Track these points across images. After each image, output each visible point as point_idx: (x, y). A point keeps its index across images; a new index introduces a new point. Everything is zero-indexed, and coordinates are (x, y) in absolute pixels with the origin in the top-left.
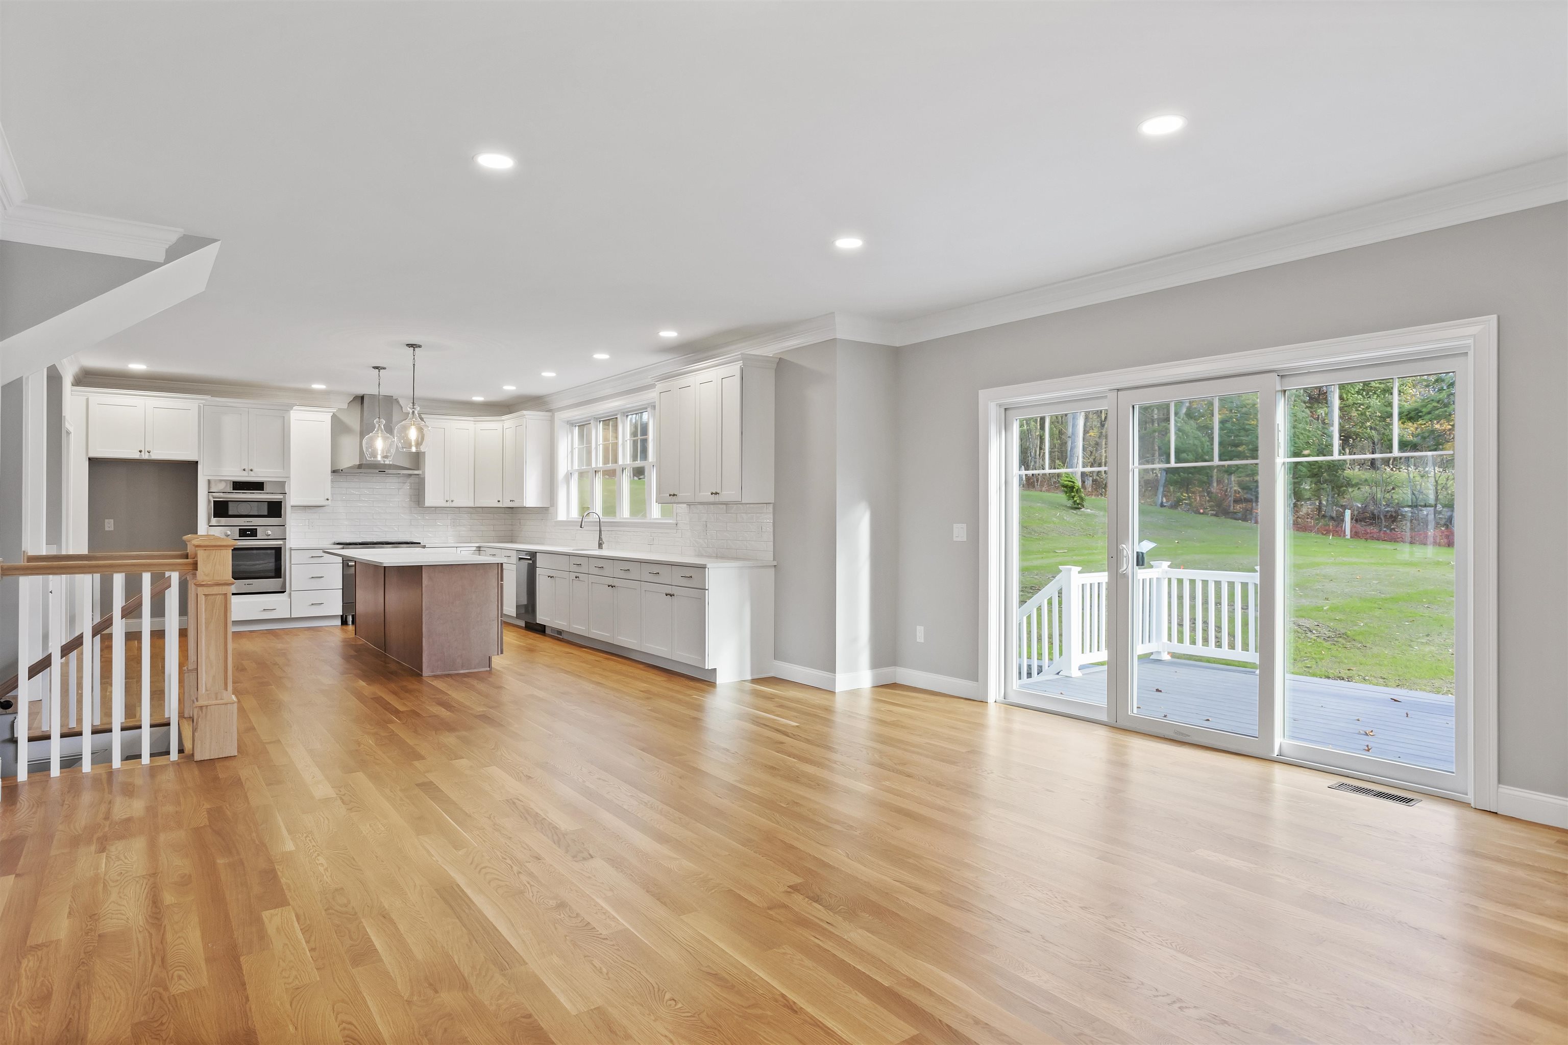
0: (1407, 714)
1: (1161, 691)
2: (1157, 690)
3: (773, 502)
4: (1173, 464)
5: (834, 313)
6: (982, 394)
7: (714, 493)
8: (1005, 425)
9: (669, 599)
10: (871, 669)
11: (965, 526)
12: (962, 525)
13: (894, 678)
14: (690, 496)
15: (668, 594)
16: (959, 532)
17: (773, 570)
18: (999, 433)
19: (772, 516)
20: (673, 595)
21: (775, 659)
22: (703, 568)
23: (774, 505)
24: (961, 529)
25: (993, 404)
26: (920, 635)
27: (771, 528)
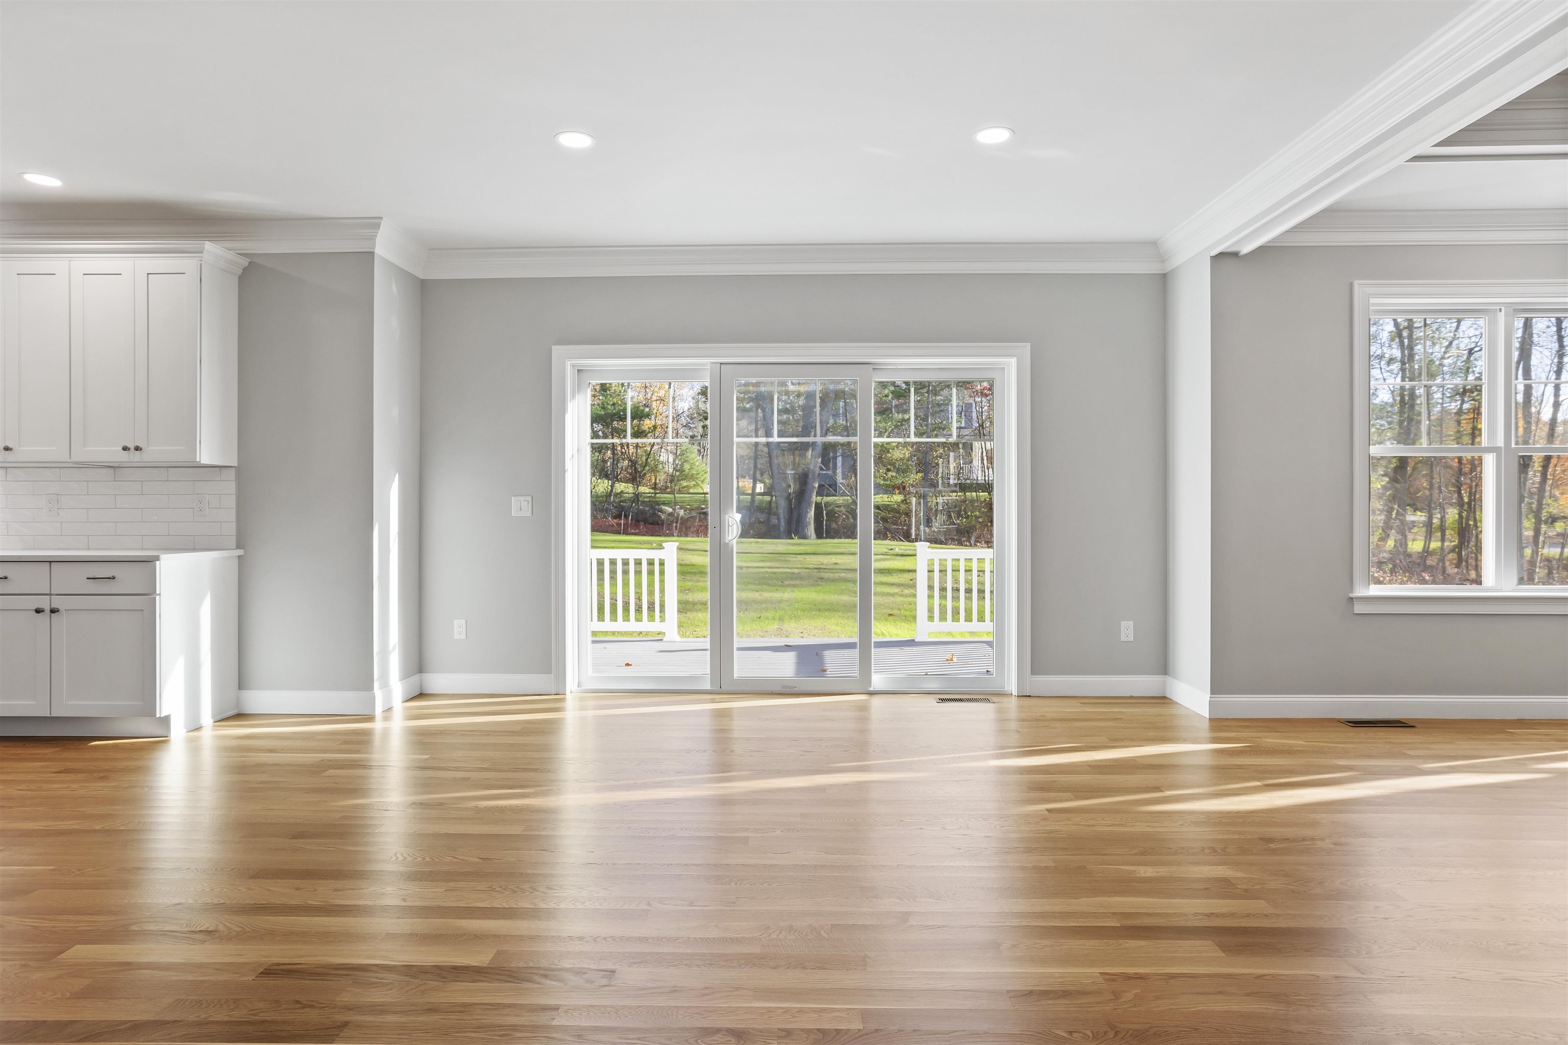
0: (817, 653)
1: (631, 665)
2: (628, 665)
3: (236, 465)
4: (775, 439)
5: (381, 218)
6: (557, 351)
7: (132, 446)
8: (579, 387)
9: (44, 618)
10: (400, 680)
11: (529, 498)
12: (524, 498)
13: (421, 687)
14: (55, 451)
15: (38, 611)
16: (520, 507)
17: (236, 561)
18: (573, 397)
19: (233, 485)
20: (53, 611)
21: (240, 688)
22: (149, 562)
23: (240, 471)
24: (522, 502)
25: (568, 364)
26: (459, 630)
27: (231, 502)
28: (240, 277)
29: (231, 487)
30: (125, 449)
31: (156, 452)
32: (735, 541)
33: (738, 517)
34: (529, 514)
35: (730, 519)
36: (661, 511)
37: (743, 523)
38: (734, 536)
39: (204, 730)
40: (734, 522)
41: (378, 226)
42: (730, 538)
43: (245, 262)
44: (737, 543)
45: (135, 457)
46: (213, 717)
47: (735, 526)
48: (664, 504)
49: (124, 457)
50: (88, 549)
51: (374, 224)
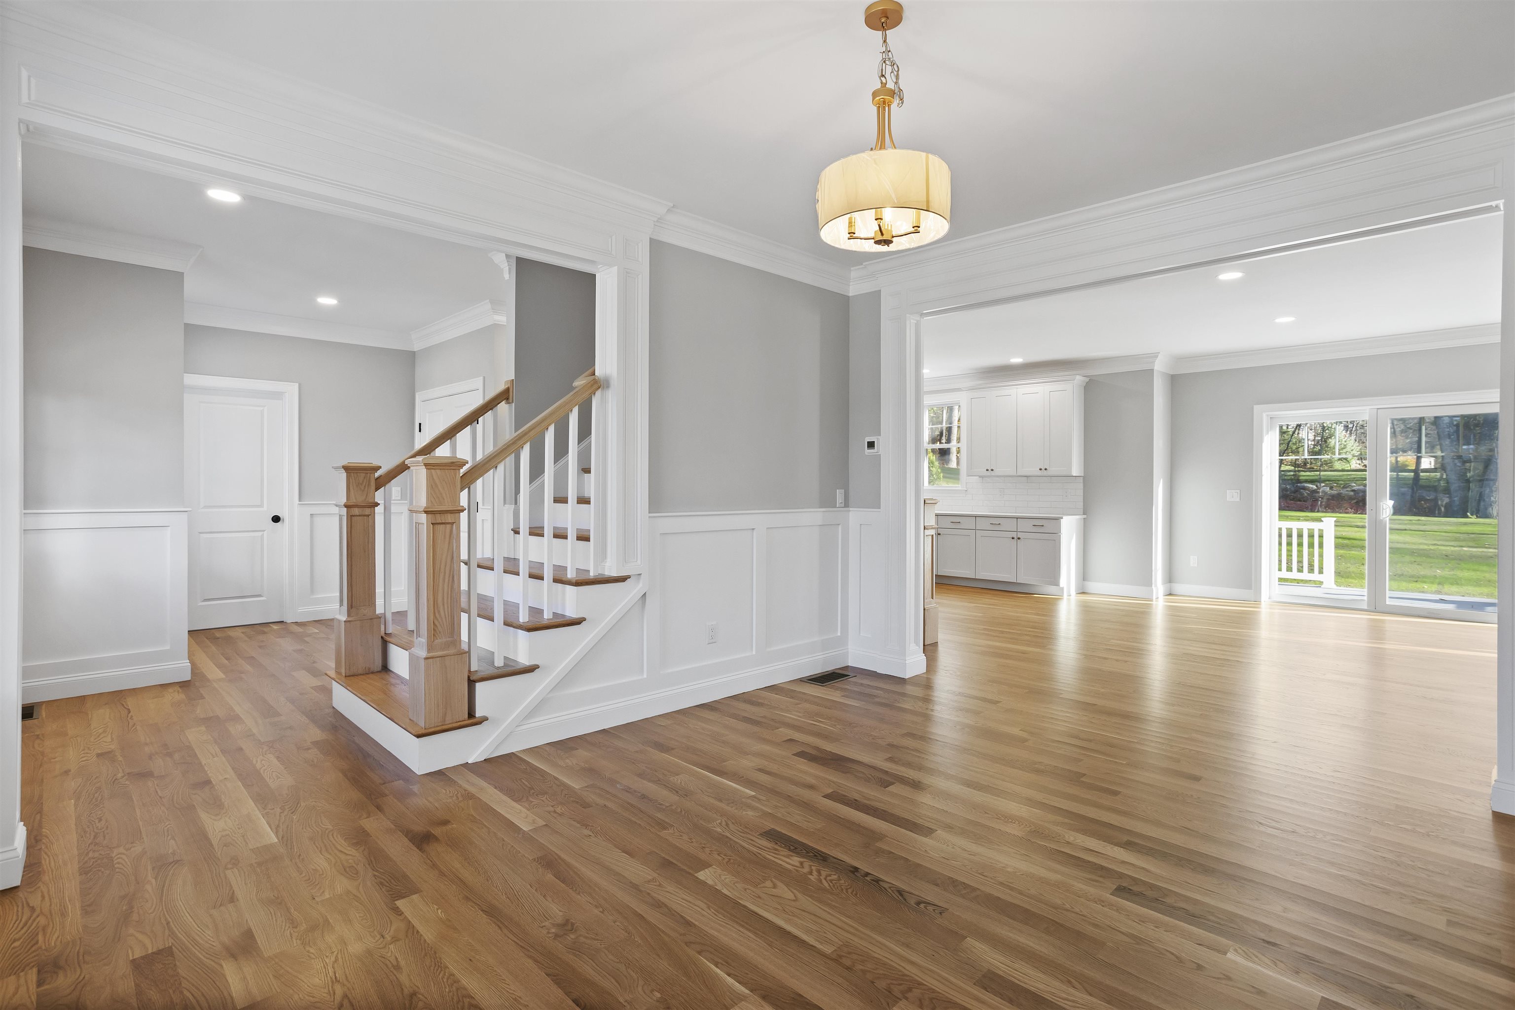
5: (1156, 353)
6: (1257, 408)
7: (1043, 469)
8: (1271, 427)
9: (1015, 541)
10: (1162, 584)
11: (1239, 491)
12: (1235, 491)
13: (1170, 590)
14: (1011, 471)
15: (1013, 538)
16: (1233, 496)
17: (1083, 519)
18: (1267, 433)
19: (1082, 485)
20: (1019, 539)
21: (1084, 580)
22: (1058, 519)
23: (1084, 477)
24: (1234, 493)
25: (1264, 415)
26: (1193, 561)
27: (1080, 492)
28: (1085, 387)
29: (1081, 486)
30: (1041, 469)
31: (1053, 471)
32: (1388, 519)
33: (1391, 503)
34: (1238, 500)
35: (1384, 505)
36: (1304, 488)
37: (1394, 507)
38: (1388, 515)
39: (1071, 597)
40: (1388, 506)
41: (1157, 357)
42: (1384, 516)
43: (1087, 380)
44: (1390, 520)
45: (1045, 473)
46: (1076, 592)
47: (1388, 510)
48: (1306, 481)
49: (1040, 473)
50: (1016, 513)
51: (1155, 356)
